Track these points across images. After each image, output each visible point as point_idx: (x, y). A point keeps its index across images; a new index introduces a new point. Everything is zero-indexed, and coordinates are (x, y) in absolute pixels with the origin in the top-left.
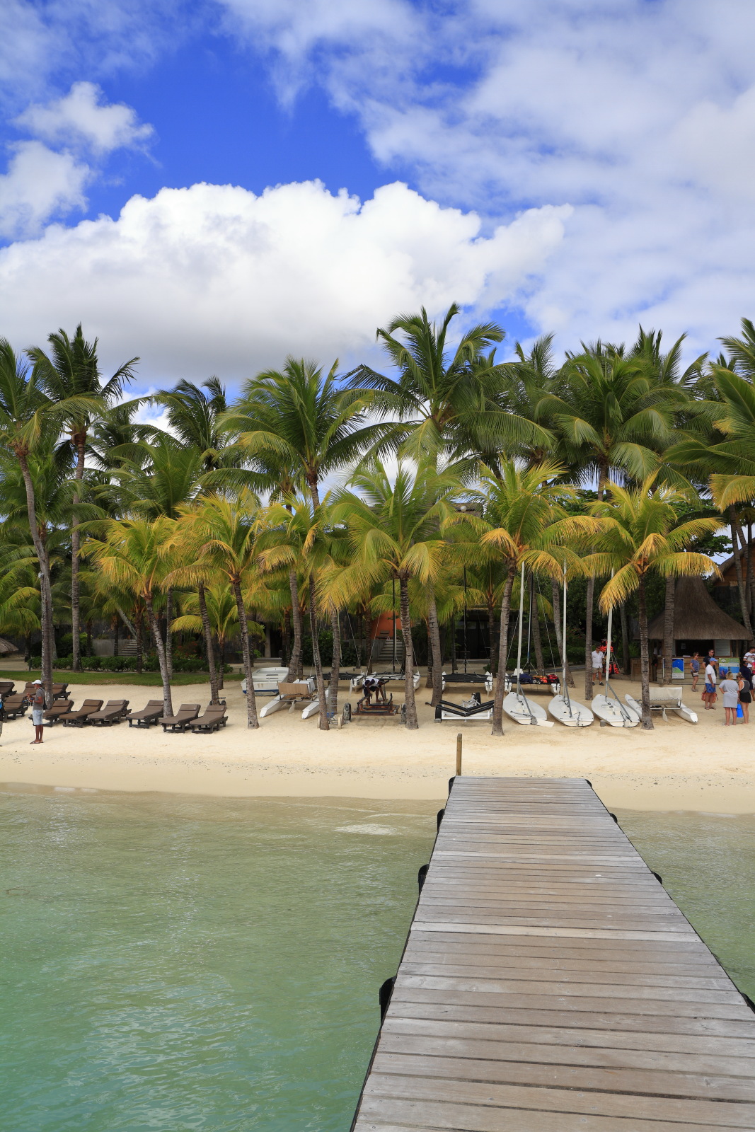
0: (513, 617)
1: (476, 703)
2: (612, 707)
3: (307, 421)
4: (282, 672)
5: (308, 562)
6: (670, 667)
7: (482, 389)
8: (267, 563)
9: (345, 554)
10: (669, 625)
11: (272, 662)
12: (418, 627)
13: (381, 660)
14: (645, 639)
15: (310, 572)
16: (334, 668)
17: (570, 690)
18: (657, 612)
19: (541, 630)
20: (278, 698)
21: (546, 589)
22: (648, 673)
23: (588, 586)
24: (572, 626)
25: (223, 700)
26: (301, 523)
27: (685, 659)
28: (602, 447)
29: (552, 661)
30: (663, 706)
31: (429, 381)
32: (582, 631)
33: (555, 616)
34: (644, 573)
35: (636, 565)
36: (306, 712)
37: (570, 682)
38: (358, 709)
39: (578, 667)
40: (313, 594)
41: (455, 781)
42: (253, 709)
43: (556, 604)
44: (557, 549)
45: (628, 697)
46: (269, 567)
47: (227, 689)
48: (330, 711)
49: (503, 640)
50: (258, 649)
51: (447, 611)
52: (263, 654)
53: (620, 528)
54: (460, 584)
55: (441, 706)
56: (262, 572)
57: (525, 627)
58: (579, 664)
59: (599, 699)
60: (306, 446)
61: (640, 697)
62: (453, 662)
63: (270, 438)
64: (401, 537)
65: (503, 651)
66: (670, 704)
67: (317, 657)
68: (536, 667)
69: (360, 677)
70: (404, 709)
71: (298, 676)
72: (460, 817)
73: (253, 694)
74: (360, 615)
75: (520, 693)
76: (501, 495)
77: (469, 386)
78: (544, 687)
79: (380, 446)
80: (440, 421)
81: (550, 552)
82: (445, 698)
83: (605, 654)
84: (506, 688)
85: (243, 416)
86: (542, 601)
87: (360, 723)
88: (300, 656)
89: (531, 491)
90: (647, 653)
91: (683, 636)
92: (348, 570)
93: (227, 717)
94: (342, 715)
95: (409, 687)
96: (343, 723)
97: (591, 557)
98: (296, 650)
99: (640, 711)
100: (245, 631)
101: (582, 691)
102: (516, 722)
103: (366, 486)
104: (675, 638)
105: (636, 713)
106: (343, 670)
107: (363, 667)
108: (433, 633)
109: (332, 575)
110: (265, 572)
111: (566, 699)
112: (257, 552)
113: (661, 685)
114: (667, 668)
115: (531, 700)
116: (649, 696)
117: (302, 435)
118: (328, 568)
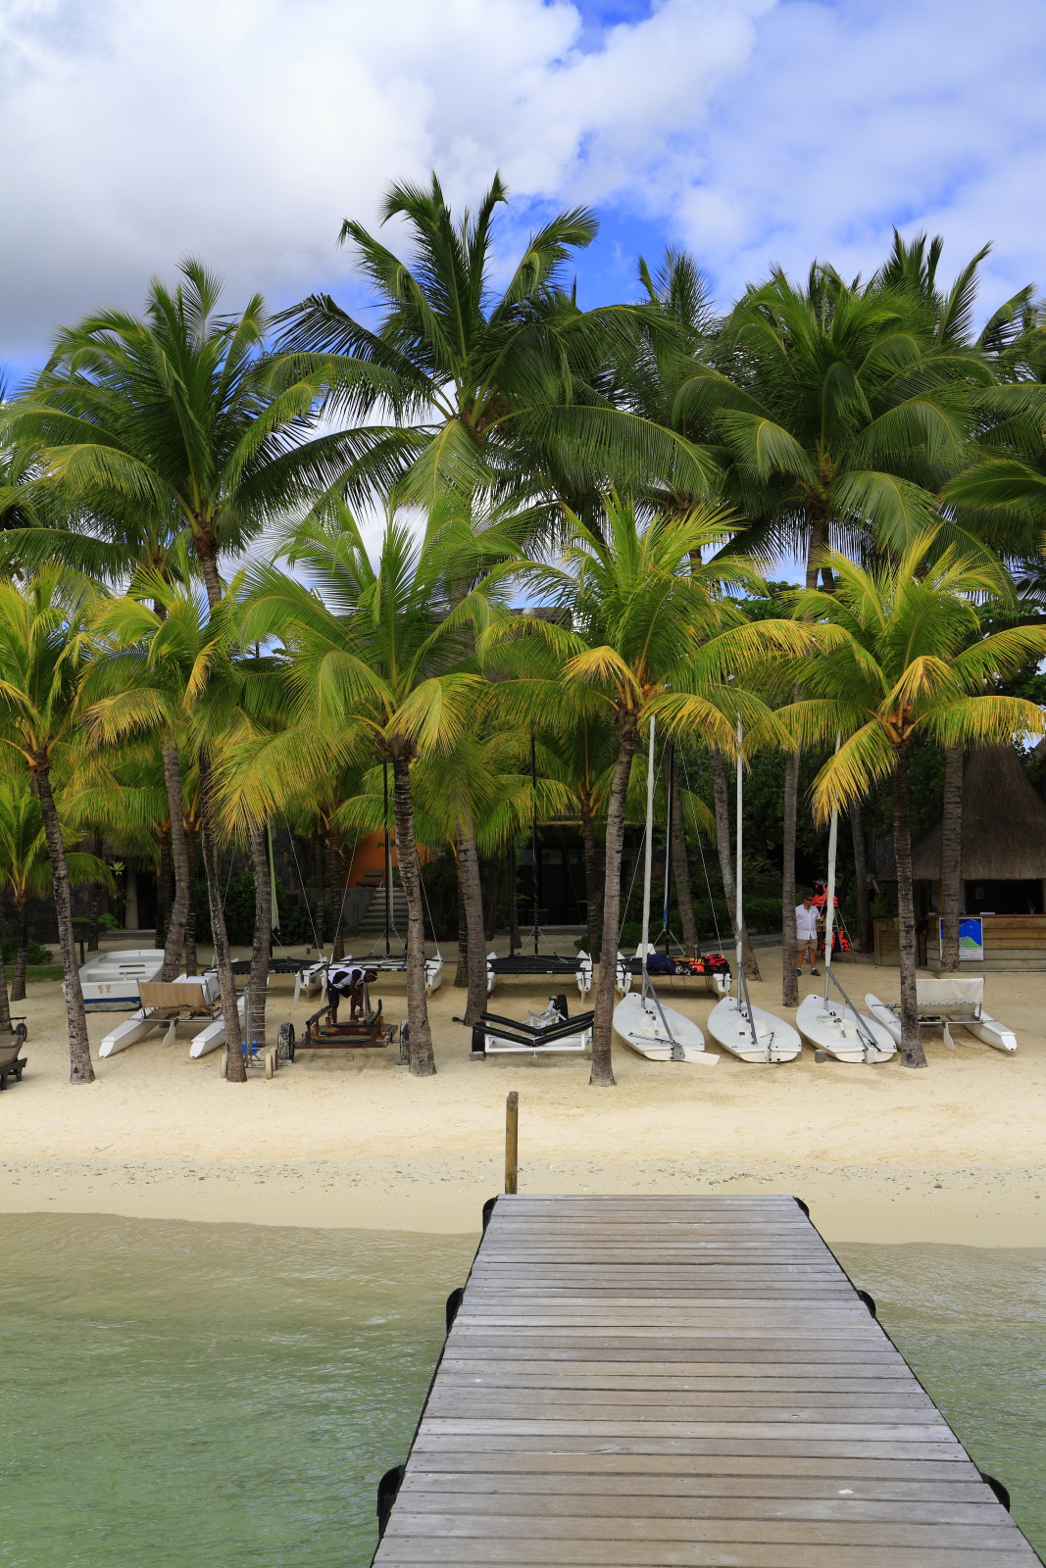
0: (632, 838)
1: (557, 1017)
2: (839, 1020)
3: (192, 423)
4: (150, 959)
5: (195, 724)
6: (955, 936)
7: (564, 356)
8: (107, 728)
9: (275, 703)
10: (952, 851)
11: (136, 939)
12: (441, 860)
13: (366, 931)
14: (906, 879)
15: (197, 744)
16: (258, 950)
17: (752, 985)
18: (927, 824)
19: (691, 863)
20: (139, 1015)
21: (701, 782)
22: (913, 950)
23: (788, 771)
24: (753, 855)
25: (21, 1021)
26: (178, 641)
27: (986, 919)
28: (813, 480)
29: (714, 927)
30: (943, 1018)
31: (453, 340)
32: (774, 865)
33: (719, 835)
34: (903, 740)
35: (888, 725)
36: (198, 1045)
37: (752, 971)
38: (308, 1034)
39: (767, 938)
40: (206, 793)
41: (496, 1210)
42: (81, 1040)
43: (722, 809)
44: (723, 692)
45: (871, 1000)
46: (109, 734)
47: (34, 997)
48: (248, 1041)
49: (612, 884)
50: (111, 911)
51: (497, 827)
52: (122, 921)
53: (855, 645)
54: (524, 771)
55: (484, 1025)
56: (95, 745)
57: (658, 858)
58: (768, 932)
59: (811, 1005)
60: (192, 478)
61: (897, 999)
62: (512, 931)
63: (109, 460)
64: (394, 669)
65: (612, 908)
66: (958, 1013)
67: (218, 926)
68: (681, 940)
69: (316, 967)
70: (406, 1033)
71: (186, 966)
72: (499, 1310)
73: (83, 1006)
74: (320, 839)
75: (649, 995)
76: (604, 576)
77: (538, 348)
78: (697, 982)
79: (351, 479)
80: (477, 426)
81: (710, 697)
82: (494, 1007)
83: (823, 911)
84: (620, 985)
85: (51, 411)
86: (694, 807)
87: (314, 1065)
88: (188, 924)
89: (668, 568)
90: (911, 907)
91: (980, 873)
92: (281, 741)
93: (25, 1060)
94: (273, 1049)
95: (416, 987)
96: (277, 1065)
97: (795, 707)
98: (179, 913)
99: (897, 1029)
100: (63, 873)
101: (776, 987)
102: (641, 1056)
103: (319, 561)
104: (964, 877)
105: (889, 1033)
106: (281, 952)
107: (328, 946)
108: (467, 871)
109: (247, 751)
110: (103, 747)
111: (744, 1004)
112: (85, 702)
113: (937, 974)
114: (948, 938)
115: (673, 1009)
116: (915, 998)
117: (183, 454)
118: (238, 735)
